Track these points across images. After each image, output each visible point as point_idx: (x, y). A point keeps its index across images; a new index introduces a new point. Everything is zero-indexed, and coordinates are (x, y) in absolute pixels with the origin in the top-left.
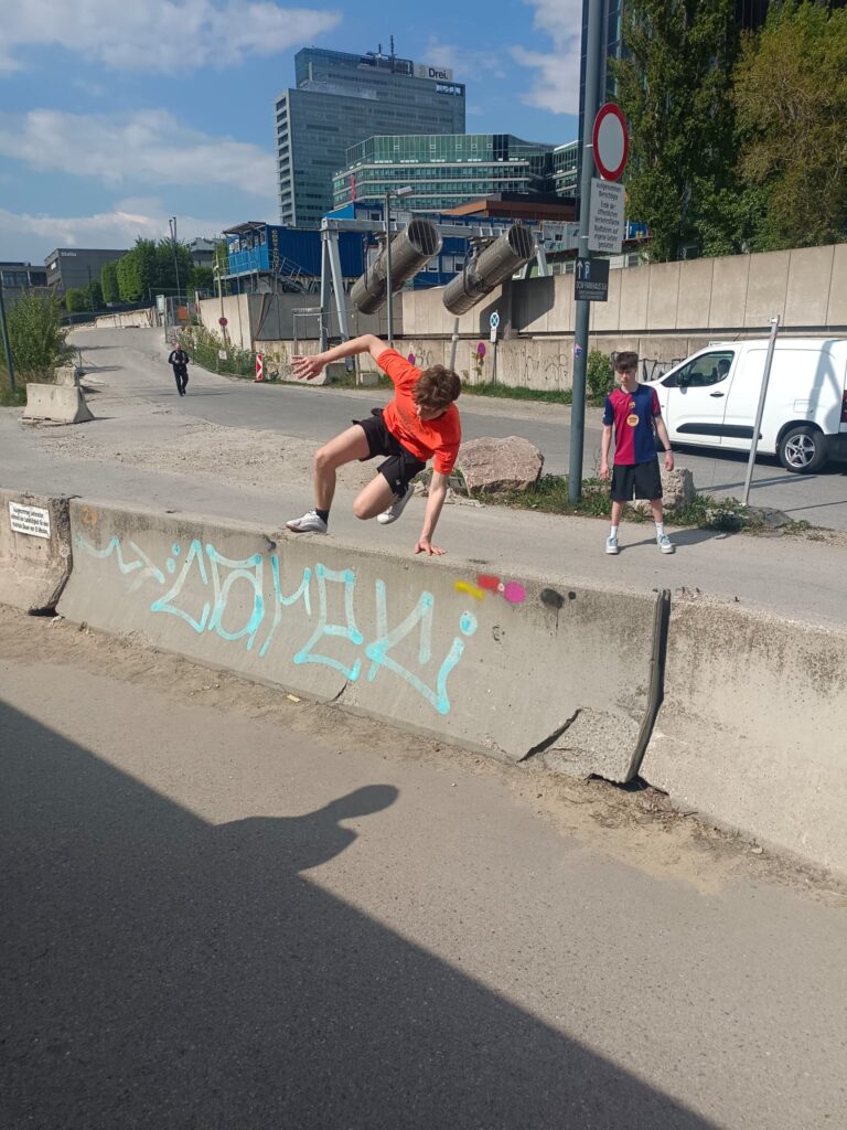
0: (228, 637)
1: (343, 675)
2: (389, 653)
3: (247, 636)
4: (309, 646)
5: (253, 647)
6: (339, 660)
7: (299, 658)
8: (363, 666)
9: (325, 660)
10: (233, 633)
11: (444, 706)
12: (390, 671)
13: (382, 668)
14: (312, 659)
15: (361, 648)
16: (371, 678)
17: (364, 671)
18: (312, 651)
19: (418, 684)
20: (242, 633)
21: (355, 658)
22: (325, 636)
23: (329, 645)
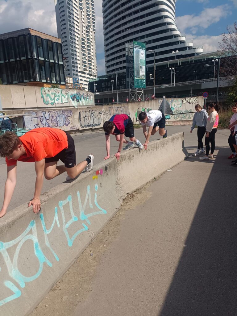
0: (37, 275)
1: (84, 231)
2: (85, 214)
3: (45, 263)
4: (68, 237)
5: (52, 263)
6: (79, 229)
7: (70, 244)
8: (85, 223)
9: (76, 234)
10: (37, 271)
11: (104, 212)
12: (91, 217)
13: (89, 219)
14: (73, 239)
15: (79, 220)
16: (90, 224)
17: (87, 224)
18: (71, 237)
19: (97, 213)
20: (41, 266)
21: (81, 224)
22: (67, 229)
23: (72, 230)
